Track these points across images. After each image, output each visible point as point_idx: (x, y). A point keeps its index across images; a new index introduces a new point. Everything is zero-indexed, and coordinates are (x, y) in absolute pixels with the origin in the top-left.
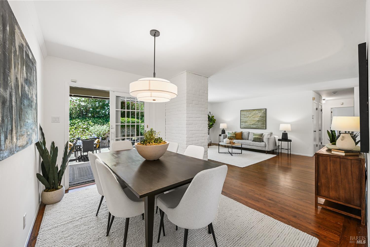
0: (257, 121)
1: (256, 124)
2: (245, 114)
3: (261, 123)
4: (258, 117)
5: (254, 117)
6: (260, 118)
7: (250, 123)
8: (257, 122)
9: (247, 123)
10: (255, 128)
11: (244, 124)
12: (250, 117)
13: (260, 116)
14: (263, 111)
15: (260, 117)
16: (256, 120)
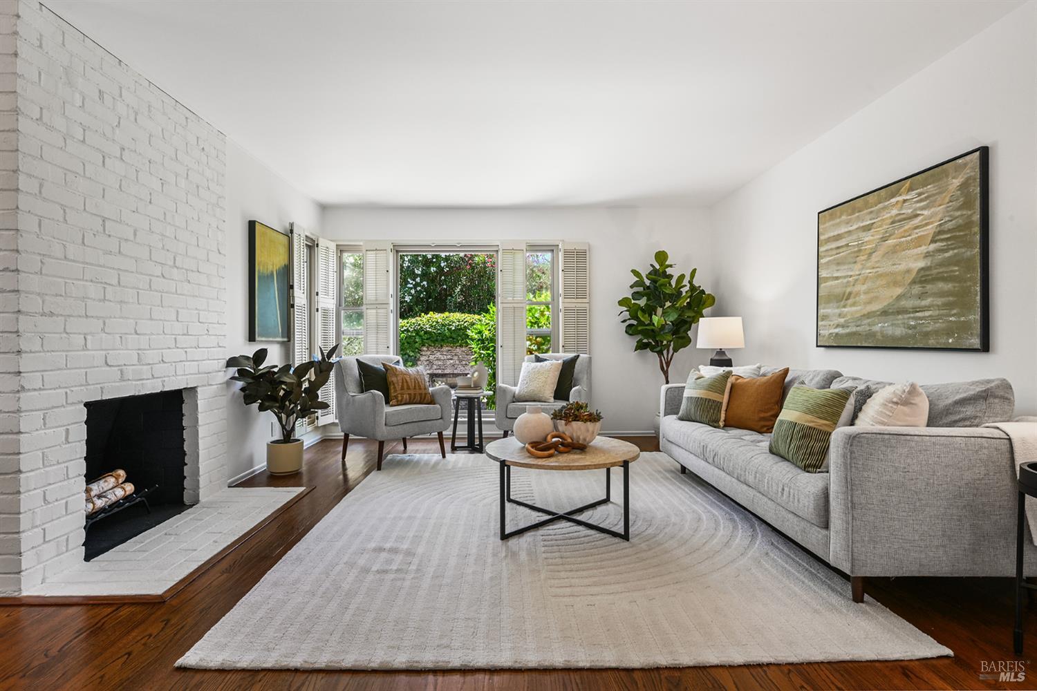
0: (914, 282)
1: (903, 303)
2: (838, 237)
3: (941, 294)
4: (918, 242)
5: (894, 250)
6: (932, 247)
7: (869, 303)
8: (917, 289)
9: (854, 304)
10: (902, 338)
11: (837, 311)
12: (870, 254)
13: (930, 229)
14: (956, 182)
15: (933, 241)
16: (908, 271)
